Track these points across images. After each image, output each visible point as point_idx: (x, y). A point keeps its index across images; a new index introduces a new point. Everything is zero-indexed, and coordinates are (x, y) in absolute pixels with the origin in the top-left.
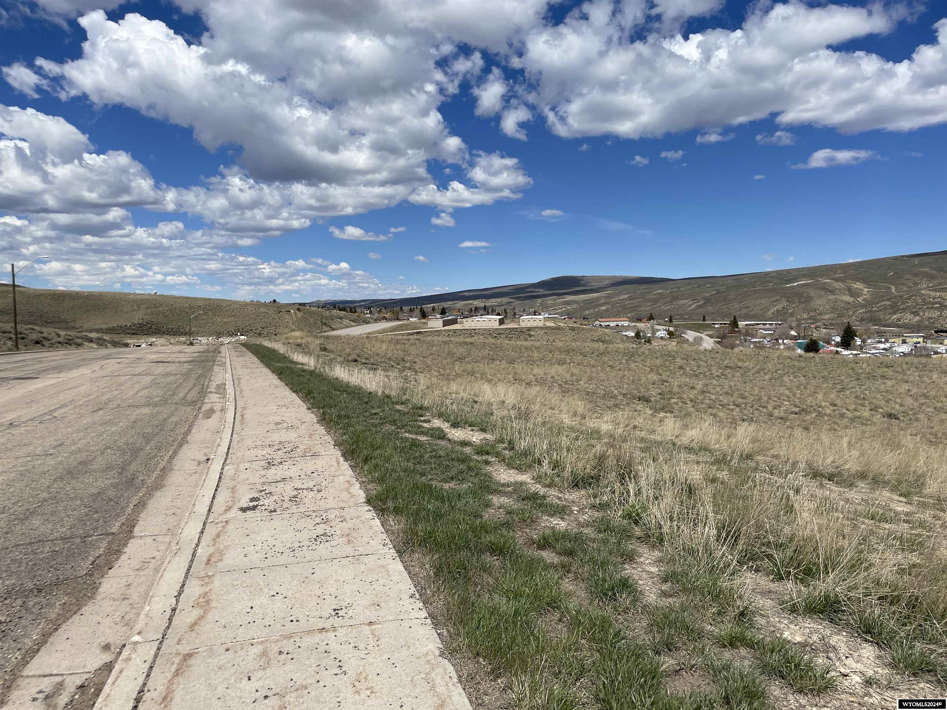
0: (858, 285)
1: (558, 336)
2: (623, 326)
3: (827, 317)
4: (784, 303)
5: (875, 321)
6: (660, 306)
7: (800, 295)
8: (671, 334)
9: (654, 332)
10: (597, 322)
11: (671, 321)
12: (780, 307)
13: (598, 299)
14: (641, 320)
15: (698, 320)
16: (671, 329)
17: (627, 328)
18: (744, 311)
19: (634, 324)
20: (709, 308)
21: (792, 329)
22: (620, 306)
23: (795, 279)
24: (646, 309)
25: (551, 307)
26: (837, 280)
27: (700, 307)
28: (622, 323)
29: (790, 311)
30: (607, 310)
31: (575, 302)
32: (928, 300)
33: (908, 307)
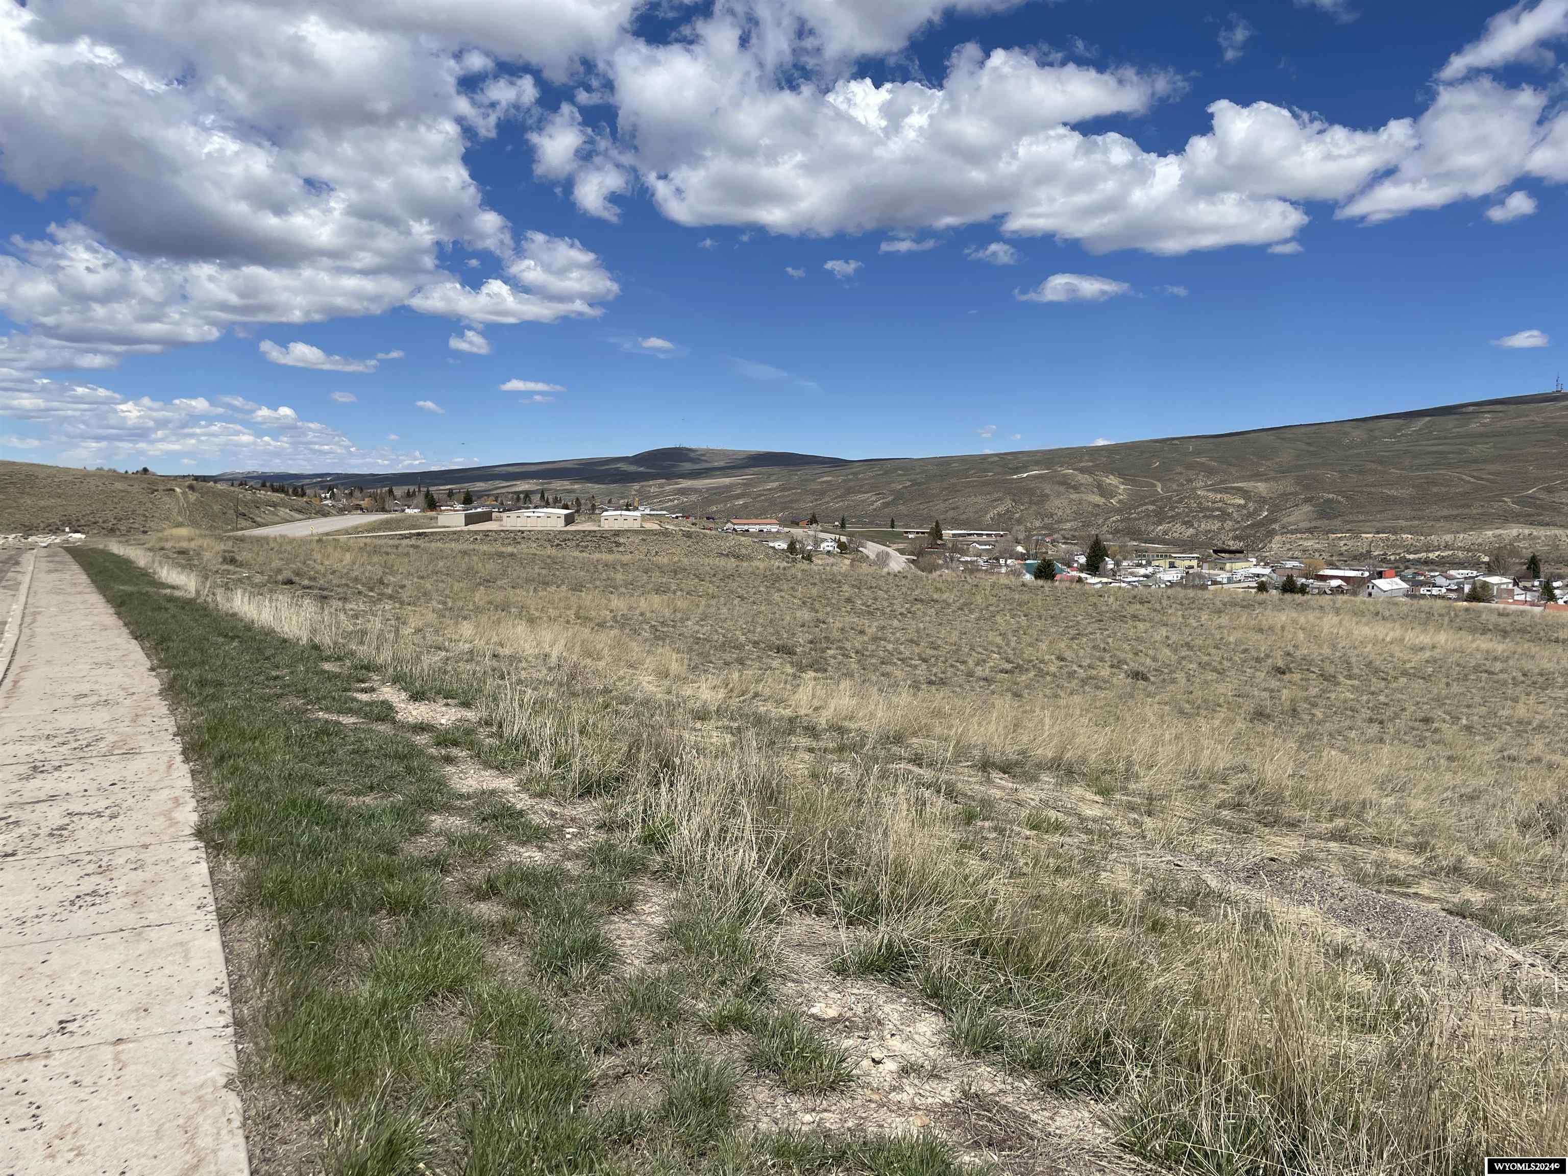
0: (1112, 480)
1: (664, 546)
2: (769, 532)
3: (1068, 525)
4: (1008, 503)
5: (1134, 534)
6: (828, 503)
7: (1030, 492)
8: (842, 546)
9: (817, 542)
10: (729, 525)
11: (843, 526)
12: (1001, 509)
13: (729, 488)
14: (797, 524)
15: (885, 526)
16: (844, 539)
17: (776, 536)
18: (951, 514)
19: (786, 530)
20: (901, 508)
21: (1018, 542)
22: (766, 500)
23: (1025, 468)
24: (807, 505)
25: (655, 497)
26: (1082, 471)
27: (886, 505)
28: (768, 527)
29: (1017, 515)
30: (745, 506)
31: (695, 491)
32: (1205, 504)
33: (1178, 514)
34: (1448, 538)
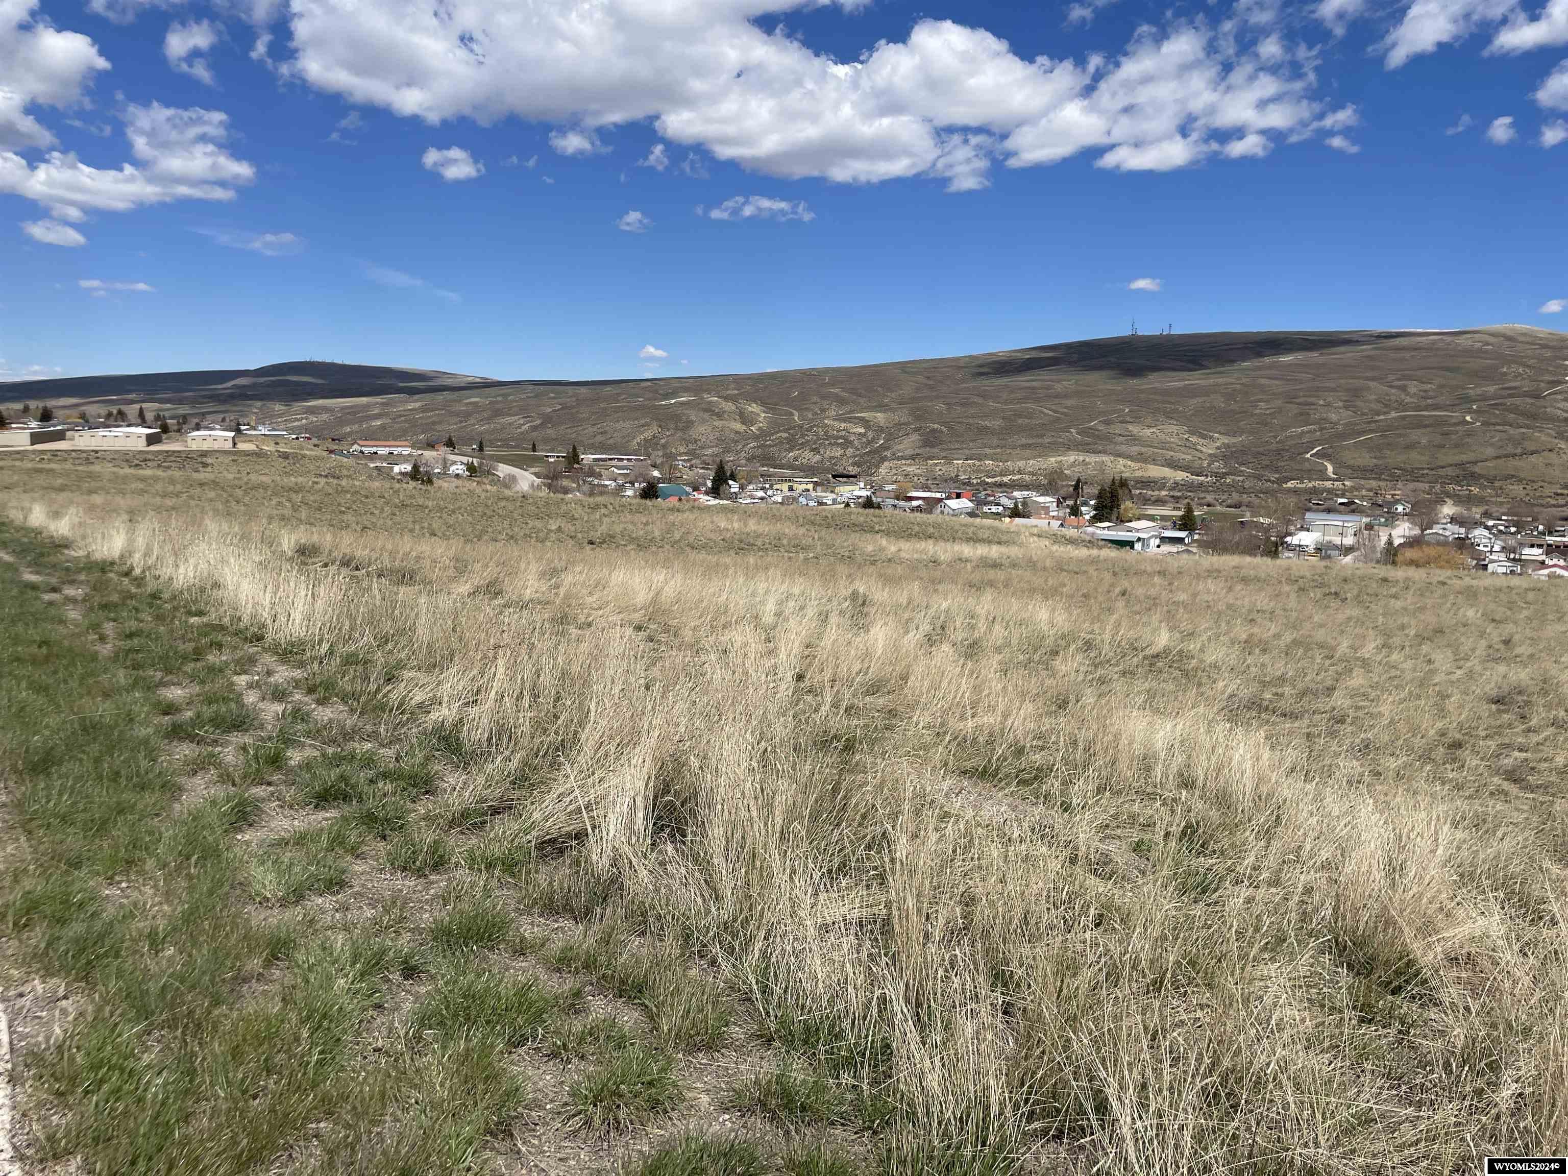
0: (754, 408)
2: (400, 455)
3: (709, 451)
4: (654, 429)
5: (768, 460)
6: (473, 425)
7: (676, 418)
8: (471, 468)
9: (446, 464)
10: (355, 447)
11: (481, 449)
12: (648, 434)
13: (368, 406)
14: (433, 447)
15: (526, 449)
16: (476, 462)
17: (401, 459)
18: (599, 438)
19: (420, 452)
20: (549, 431)
21: (654, 466)
22: (406, 421)
23: (674, 394)
24: (451, 427)
25: (280, 416)
26: (726, 398)
27: (535, 428)
28: (400, 449)
29: (663, 441)
30: (383, 427)
31: (326, 409)
32: (831, 433)
33: (808, 441)
34: (1021, 464)
